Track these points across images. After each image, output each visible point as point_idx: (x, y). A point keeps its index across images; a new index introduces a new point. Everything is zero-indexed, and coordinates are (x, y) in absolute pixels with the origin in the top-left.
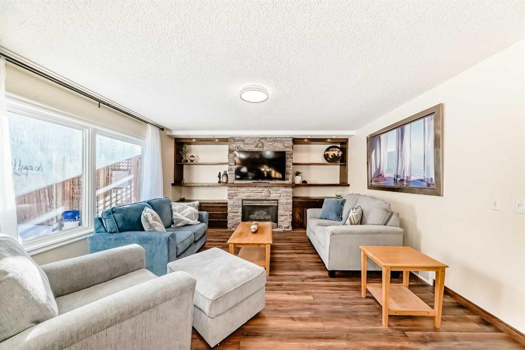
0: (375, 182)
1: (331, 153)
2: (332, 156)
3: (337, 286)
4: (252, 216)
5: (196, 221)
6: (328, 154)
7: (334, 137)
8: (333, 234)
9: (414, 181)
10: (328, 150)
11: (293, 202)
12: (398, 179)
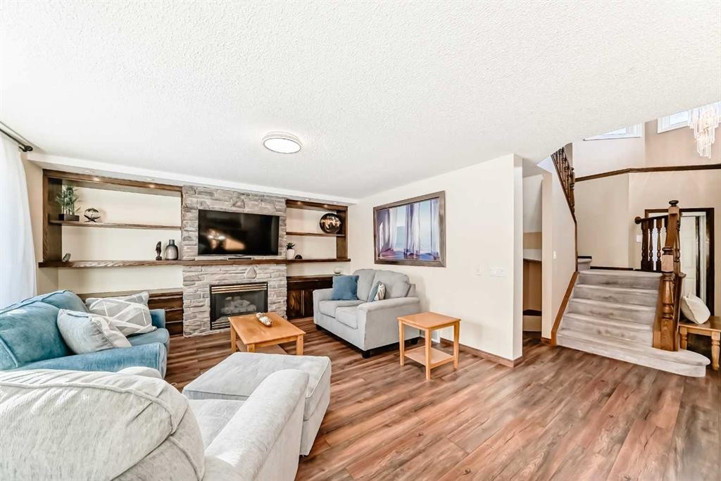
0: (383, 256)
1: (328, 222)
2: (329, 226)
3: (376, 364)
4: (226, 309)
5: (149, 327)
6: (324, 223)
7: (335, 204)
8: (369, 311)
9: (422, 255)
10: (325, 217)
11: (288, 284)
12: (408, 253)
